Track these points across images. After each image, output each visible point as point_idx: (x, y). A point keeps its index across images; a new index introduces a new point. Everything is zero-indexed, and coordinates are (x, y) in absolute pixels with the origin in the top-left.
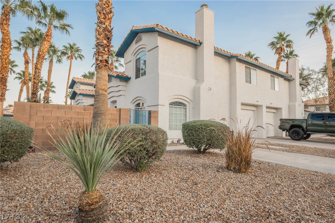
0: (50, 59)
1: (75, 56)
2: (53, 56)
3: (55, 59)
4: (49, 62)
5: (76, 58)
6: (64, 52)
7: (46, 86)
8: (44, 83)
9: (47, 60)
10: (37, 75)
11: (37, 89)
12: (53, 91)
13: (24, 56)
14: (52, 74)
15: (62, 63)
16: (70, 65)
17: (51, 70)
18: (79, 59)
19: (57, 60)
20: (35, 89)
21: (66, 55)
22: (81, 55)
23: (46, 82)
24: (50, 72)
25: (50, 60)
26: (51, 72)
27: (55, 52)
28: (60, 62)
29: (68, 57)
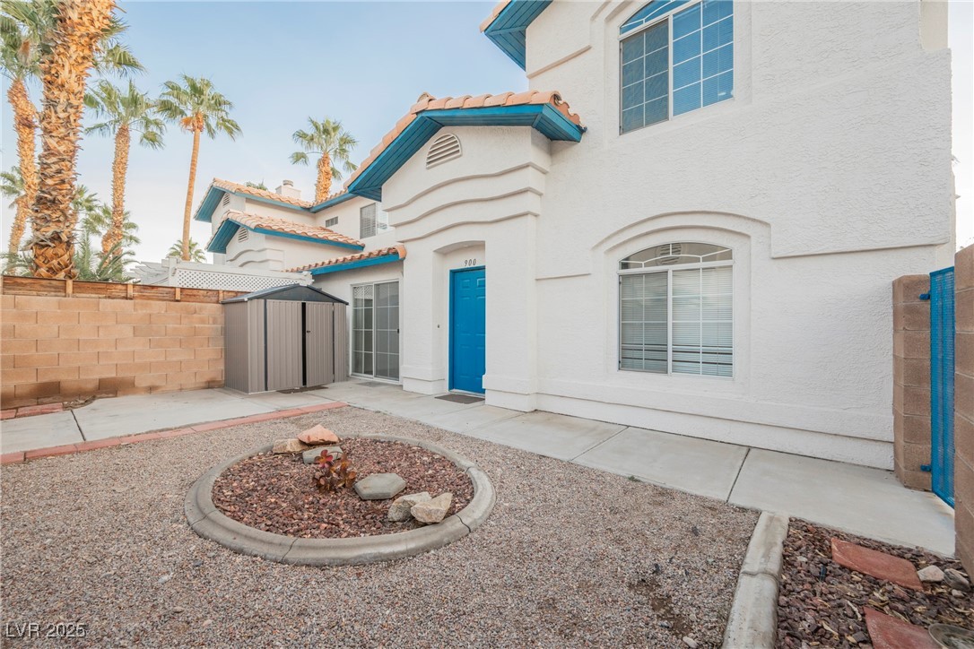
0: (118, 127)
1: (208, 125)
2: (128, 120)
3: (136, 132)
4: (113, 137)
5: (211, 132)
6: (172, 104)
7: (108, 221)
8: (101, 214)
9: (105, 130)
10: (62, 115)
12: (131, 238)
13: (13, 101)
15: (160, 145)
17: (123, 161)
18: (222, 134)
19: (145, 137)
20: (50, 182)
21: (179, 117)
22: (229, 121)
23: (106, 211)
25: (117, 130)
26: (124, 169)
27: (136, 107)
28: (156, 143)
29: (187, 122)
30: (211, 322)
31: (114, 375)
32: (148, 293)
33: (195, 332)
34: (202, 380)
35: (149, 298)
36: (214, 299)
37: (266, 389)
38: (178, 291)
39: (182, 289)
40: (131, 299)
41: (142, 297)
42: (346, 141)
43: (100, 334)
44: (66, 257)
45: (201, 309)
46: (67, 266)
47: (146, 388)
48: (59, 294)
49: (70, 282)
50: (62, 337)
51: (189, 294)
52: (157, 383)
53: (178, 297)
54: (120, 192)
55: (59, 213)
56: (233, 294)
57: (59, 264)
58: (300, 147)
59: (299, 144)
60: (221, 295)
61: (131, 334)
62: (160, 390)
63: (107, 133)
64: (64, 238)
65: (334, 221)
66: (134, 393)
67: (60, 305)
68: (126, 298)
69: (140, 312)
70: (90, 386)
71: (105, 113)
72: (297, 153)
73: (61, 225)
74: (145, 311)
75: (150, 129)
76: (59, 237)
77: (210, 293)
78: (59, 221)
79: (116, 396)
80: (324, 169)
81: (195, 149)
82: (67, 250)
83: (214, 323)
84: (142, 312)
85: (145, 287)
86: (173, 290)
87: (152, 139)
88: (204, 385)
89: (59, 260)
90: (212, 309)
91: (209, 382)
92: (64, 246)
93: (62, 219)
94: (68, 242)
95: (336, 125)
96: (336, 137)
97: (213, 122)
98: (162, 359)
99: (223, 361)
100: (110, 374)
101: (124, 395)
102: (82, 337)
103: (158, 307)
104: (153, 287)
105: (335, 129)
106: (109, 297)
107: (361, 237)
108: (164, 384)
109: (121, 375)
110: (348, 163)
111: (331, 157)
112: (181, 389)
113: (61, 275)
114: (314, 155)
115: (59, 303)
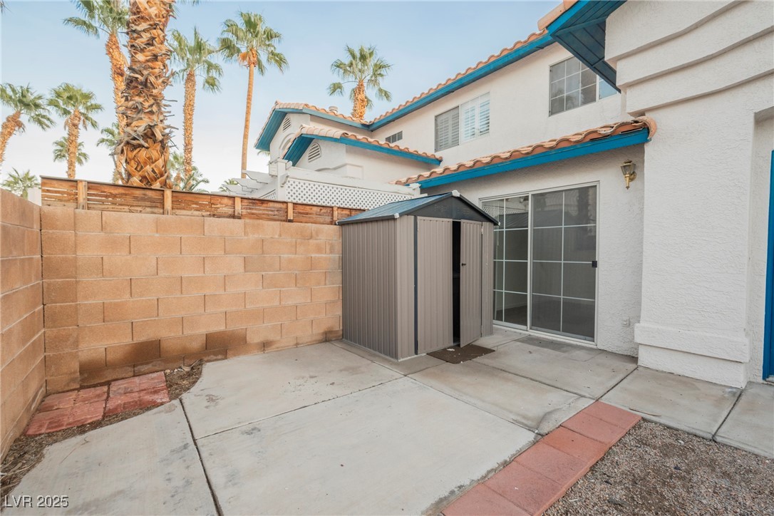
0: (186, 74)
1: (260, 60)
2: (194, 66)
3: (200, 75)
4: (183, 83)
5: (262, 69)
6: (230, 41)
11: (155, 57)
13: (109, 53)
14: (194, 117)
15: (218, 89)
16: (249, 84)
17: (191, 103)
19: (207, 81)
20: (140, 57)
21: (235, 55)
22: (277, 55)
24: (189, 109)
25: (185, 77)
26: (192, 110)
27: (200, 53)
28: (215, 87)
29: (244, 58)
30: (328, 250)
31: (222, 328)
32: (259, 210)
33: (311, 264)
34: (319, 330)
35: (258, 217)
36: (328, 219)
37: (416, 353)
38: (290, 206)
39: (295, 204)
40: (239, 218)
41: (252, 216)
42: (379, 67)
43: (207, 269)
44: (160, 162)
45: (317, 233)
46: (162, 176)
47: (258, 344)
48: (156, 210)
49: (168, 193)
50: (162, 274)
51: (303, 211)
52: (271, 337)
53: (291, 216)
54: (189, 131)
55: (152, 101)
56: (347, 212)
57: (153, 171)
58: (336, 77)
59: (335, 75)
60: (336, 213)
61: (242, 270)
62: (274, 347)
63: (178, 81)
64: (159, 137)
65: (398, 137)
66: (246, 352)
67: (158, 227)
68: (233, 216)
69: (251, 236)
70: (196, 345)
71: (177, 61)
72: (334, 84)
73: (155, 117)
74: (256, 236)
75: (210, 75)
76: (153, 134)
77: (324, 210)
78: (152, 113)
79: (226, 358)
80: (359, 97)
81: (250, 84)
82: (162, 153)
83: (331, 253)
84: (253, 237)
85: (255, 201)
86: (284, 206)
87: (211, 83)
88: (320, 337)
89: (153, 166)
90: (329, 233)
91: (326, 333)
92: (159, 148)
93: (155, 108)
94: (162, 142)
95: (371, 51)
96: (371, 62)
97: (263, 57)
98: (276, 303)
99: (340, 303)
100: (218, 327)
101: (235, 356)
102: (185, 275)
103: (272, 229)
104: (262, 201)
105: (371, 54)
106: (214, 215)
107: (436, 150)
108: (278, 338)
109: (231, 328)
110: (380, 90)
111: (365, 84)
112: (297, 344)
113: (157, 185)
114: (349, 84)
115: (157, 223)
